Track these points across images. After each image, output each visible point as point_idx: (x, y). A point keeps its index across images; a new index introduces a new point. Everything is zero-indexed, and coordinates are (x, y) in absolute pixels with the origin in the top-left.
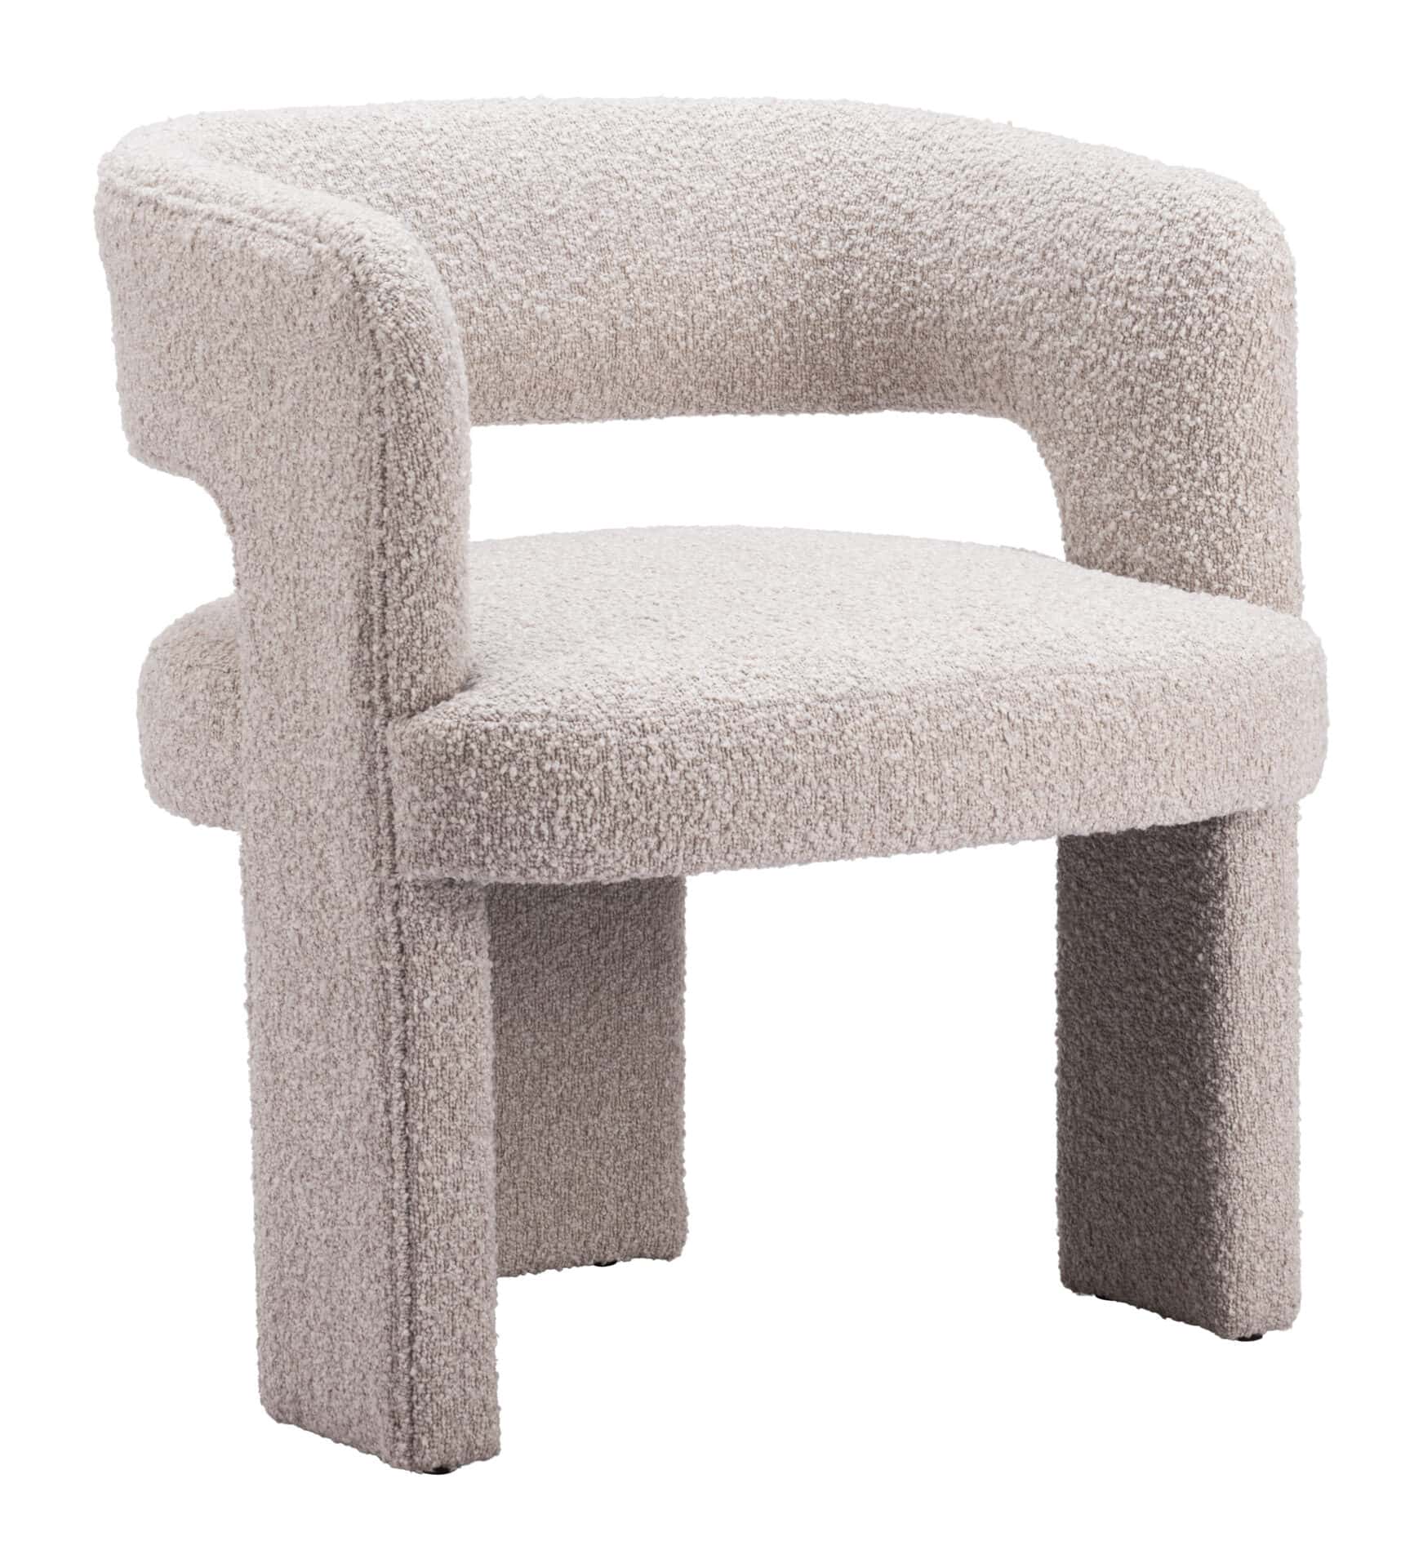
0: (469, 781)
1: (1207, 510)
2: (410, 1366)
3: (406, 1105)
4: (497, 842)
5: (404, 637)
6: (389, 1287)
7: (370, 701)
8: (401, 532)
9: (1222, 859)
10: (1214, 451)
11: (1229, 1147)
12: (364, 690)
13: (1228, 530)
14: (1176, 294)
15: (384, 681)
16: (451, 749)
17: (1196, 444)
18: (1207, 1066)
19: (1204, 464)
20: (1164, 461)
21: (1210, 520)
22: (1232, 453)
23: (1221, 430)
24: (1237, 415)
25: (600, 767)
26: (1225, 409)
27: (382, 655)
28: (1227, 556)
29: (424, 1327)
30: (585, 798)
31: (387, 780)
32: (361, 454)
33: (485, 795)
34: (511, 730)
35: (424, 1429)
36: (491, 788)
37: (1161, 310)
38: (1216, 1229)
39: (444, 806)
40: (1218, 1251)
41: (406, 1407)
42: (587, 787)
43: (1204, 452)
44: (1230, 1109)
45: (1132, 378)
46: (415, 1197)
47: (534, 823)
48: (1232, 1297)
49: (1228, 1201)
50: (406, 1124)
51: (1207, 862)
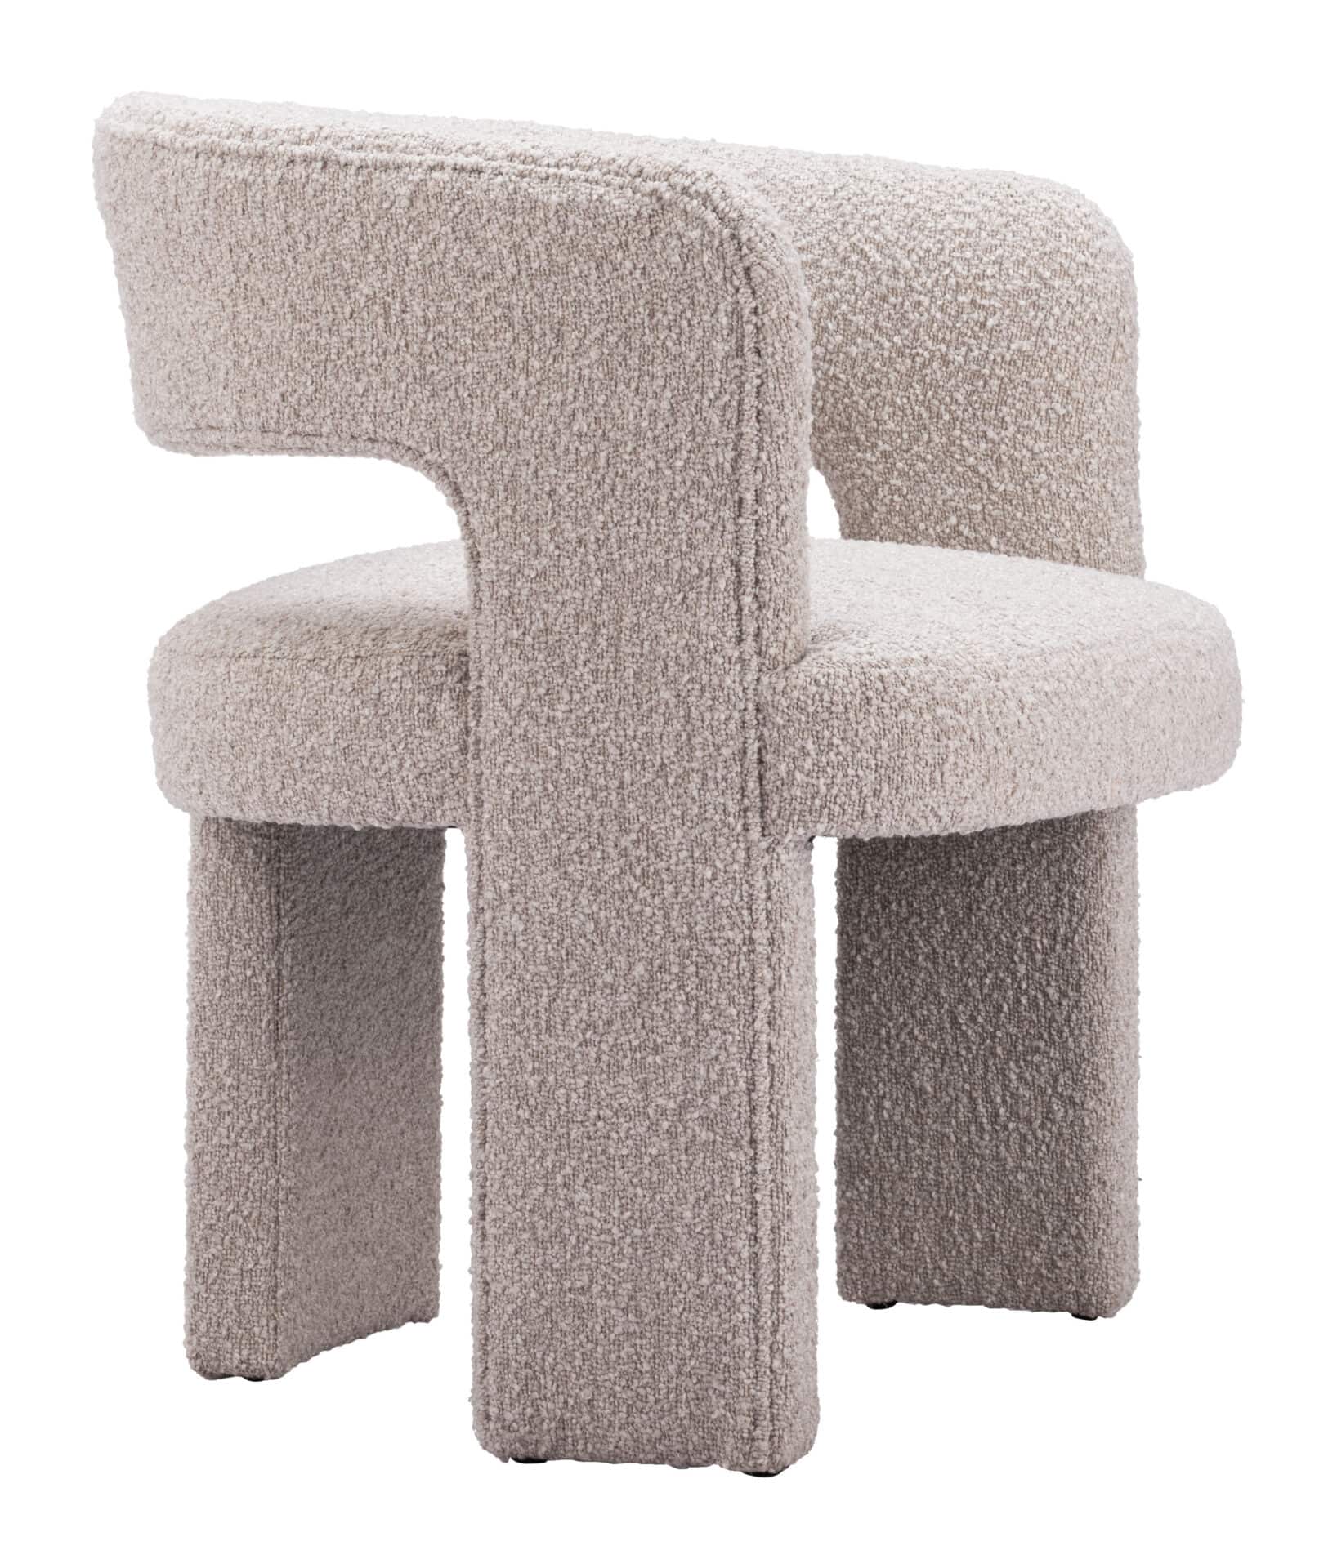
0: (869, 730)
1: (1080, 496)
2: (772, 1358)
3: (773, 1080)
4: (894, 792)
5: (783, 586)
6: (748, 1276)
7: (740, 658)
8: (781, 476)
9: (1101, 838)
10: (1086, 437)
11: (1108, 1123)
12: (732, 645)
13: (1100, 515)
14: (1038, 286)
15: (758, 635)
16: (849, 698)
17: (1067, 432)
18: (1083, 1045)
19: (1076, 451)
20: (1032, 450)
21: (1082, 505)
22: (1103, 439)
23: (1092, 417)
24: (1107, 402)
25: (975, 711)
26: (1096, 396)
27: (755, 606)
28: (1100, 540)
29: (788, 1314)
30: (968, 742)
31: (760, 738)
32: (727, 397)
33: (884, 743)
34: (902, 676)
35: (785, 1424)
36: (889, 736)
37: (1022, 302)
38: (1093, 1208)
39: (841, 758)
40: (1097, 1228)
41: (767, 1403)
42: (968, 732)
43: (1074, 439)
44: (1109, 1085)
45: (987, 371)
46: (779, 1177)
47: (928, 770)
48: (1111, 1273)
49: (1106, 1178)
50: (771, 1101)
51: (1083, 843)
